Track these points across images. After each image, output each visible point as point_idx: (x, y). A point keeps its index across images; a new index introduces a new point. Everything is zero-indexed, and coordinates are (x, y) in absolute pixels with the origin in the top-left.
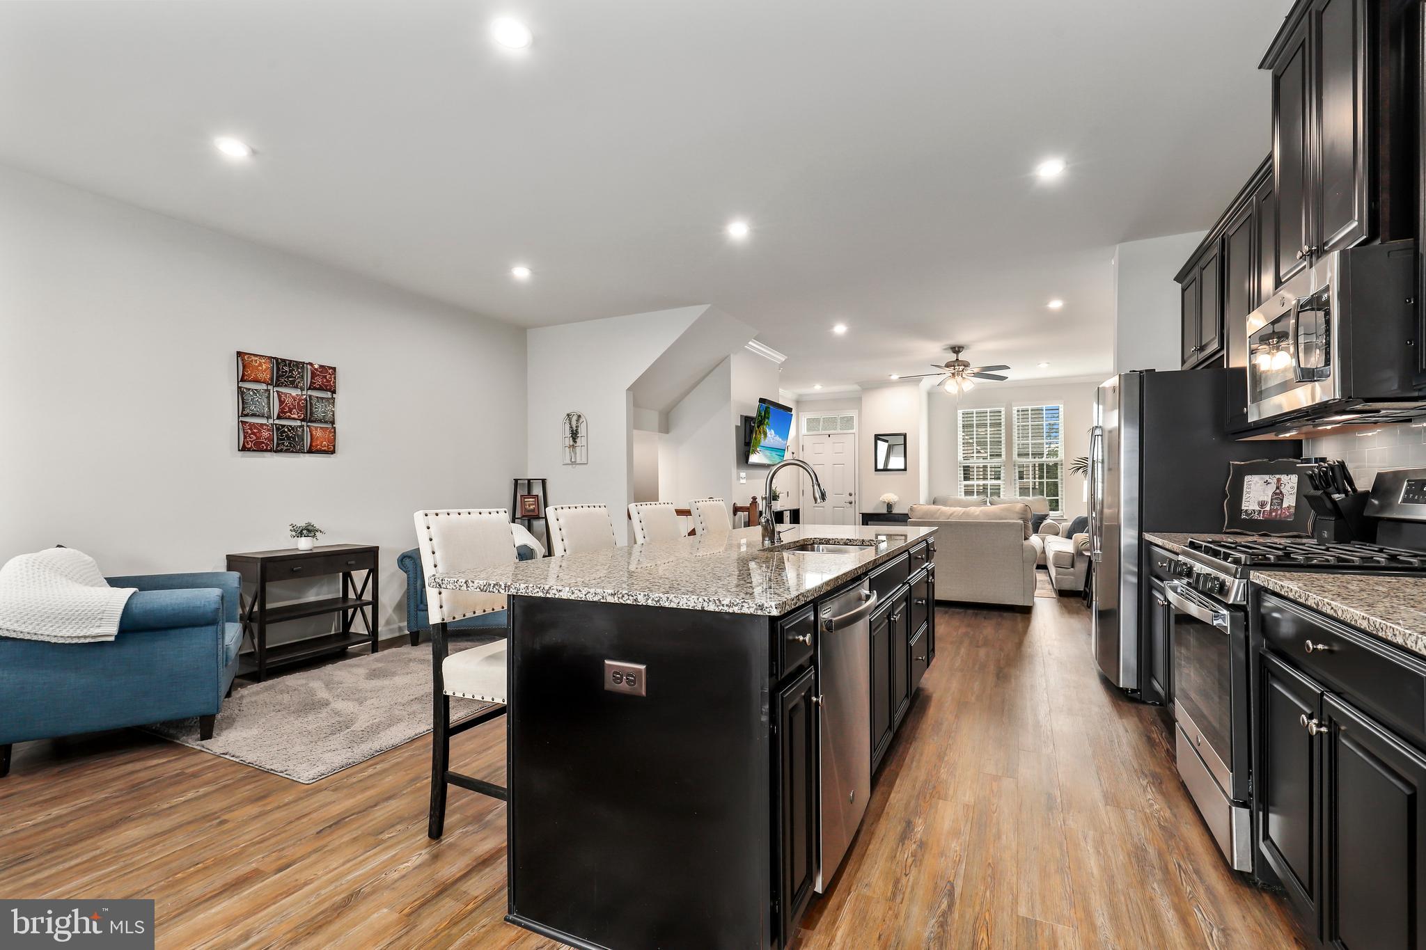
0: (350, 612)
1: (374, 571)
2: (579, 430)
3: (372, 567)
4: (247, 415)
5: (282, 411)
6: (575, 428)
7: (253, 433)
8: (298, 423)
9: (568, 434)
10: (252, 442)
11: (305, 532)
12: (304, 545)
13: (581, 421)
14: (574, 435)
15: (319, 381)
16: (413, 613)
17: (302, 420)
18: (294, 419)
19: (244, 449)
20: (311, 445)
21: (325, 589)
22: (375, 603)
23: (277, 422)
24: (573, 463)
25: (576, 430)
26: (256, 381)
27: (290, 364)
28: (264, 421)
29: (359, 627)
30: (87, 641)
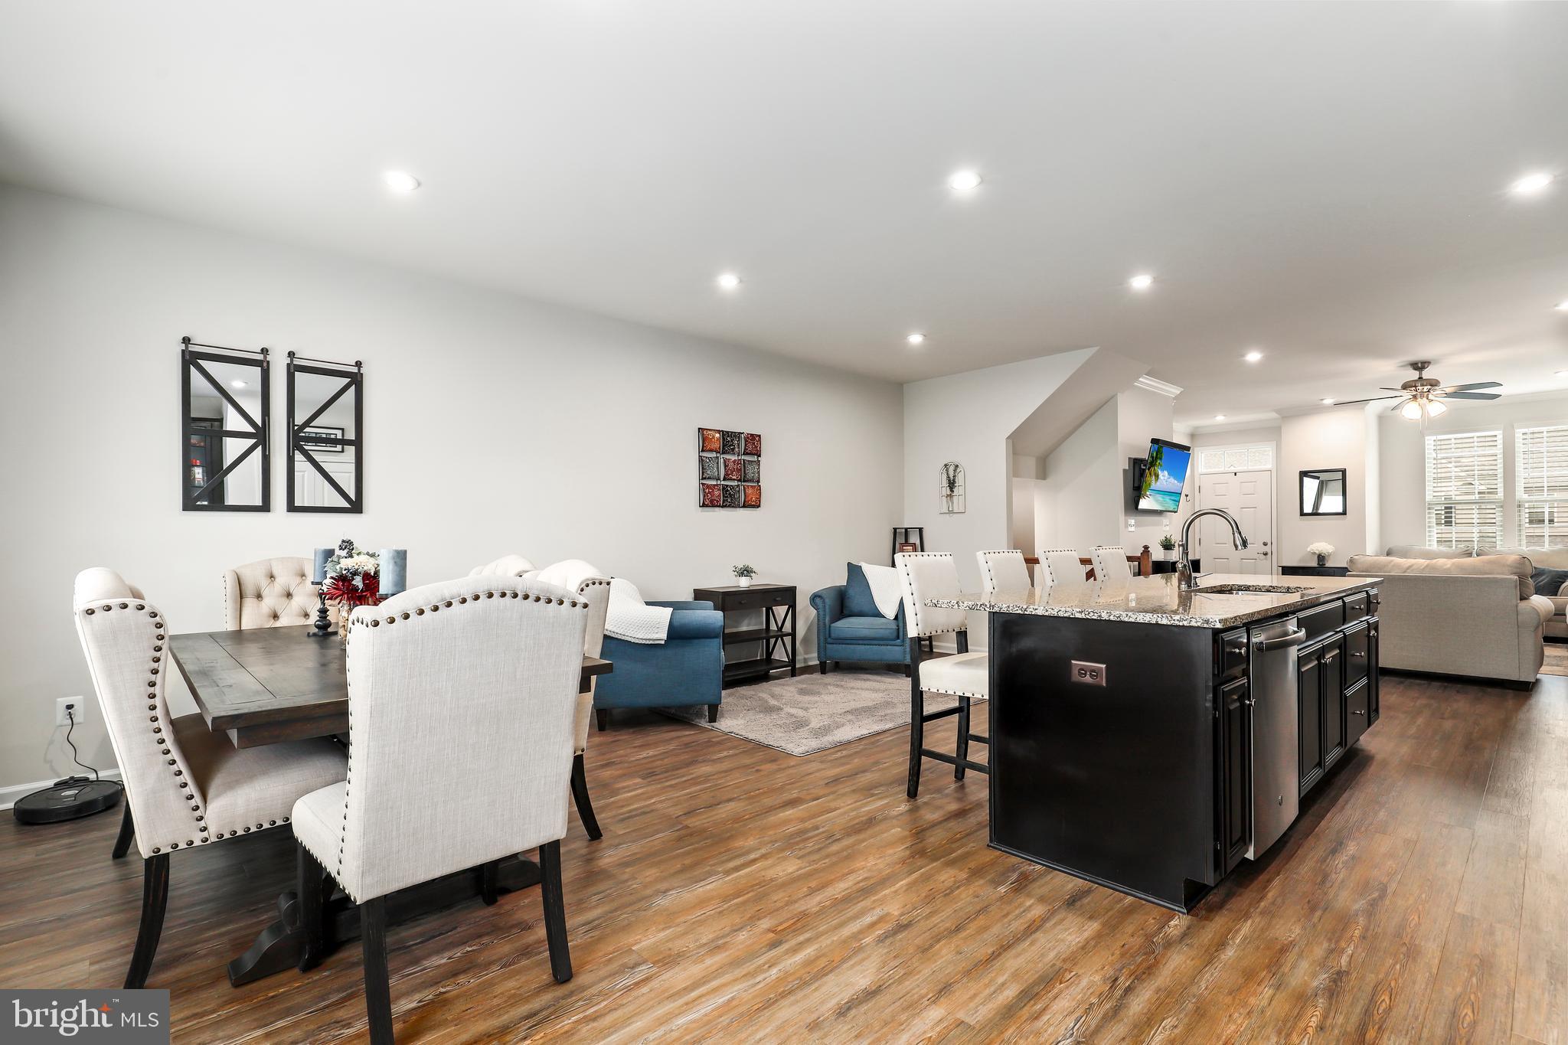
0: (772, 641)
1: (793, 607)
2: (956, 480)
3: (791, 604)
4: (705, 478)
5: (726, 474)
6: (952, 478)
7: (709, 492)
8: (736, 483)
9: (945, 483)
10: (708, 499)
11: (745, 572)
12: (744, 583)
13: (958, 471)
14: (952, 485)
15: (750, 448)
16: (822, 644)
17: (740, 480)
18: (734, 480)
19: (704, 505)
20: (745, 501)
21: (753, 621)
22: (793, 634)
23: (722, 483)
24: (951, 512)
25: (954, 480)
26: (711, 451)
27: (731, 435)
28: (714, 483)
29: (780, 654)
30: (648, 642)
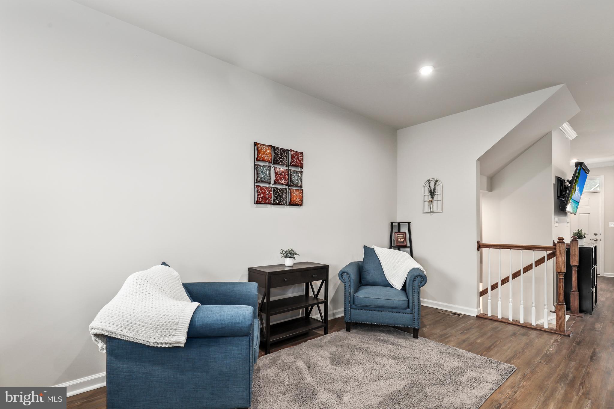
0: (310, 308)
1: (326, 281)
2: (436, 191)
3: (325, 278)
4: (259, 182)
5: (276, 179)
6: (432, 189)
7: (262, 193)
8: (284, 187)
9: (427, 192)
10: (261, 198)
11: (289, 255)
12: (289, 262)
13: (438, 184)
14: (432, 194)
15: (295, 161)
16: (347, 309)
17: (287, 185)
18: (282, 184)
19: (258, 202)
20: (291, 201)
21: (296, 289)
22: (326, 302)
23: (274, 186)
24: (431, 212)
25: (434, 190)
26: (264, 161)
27: (280, 150)
28: (267, 185)
29: (316, 315)
